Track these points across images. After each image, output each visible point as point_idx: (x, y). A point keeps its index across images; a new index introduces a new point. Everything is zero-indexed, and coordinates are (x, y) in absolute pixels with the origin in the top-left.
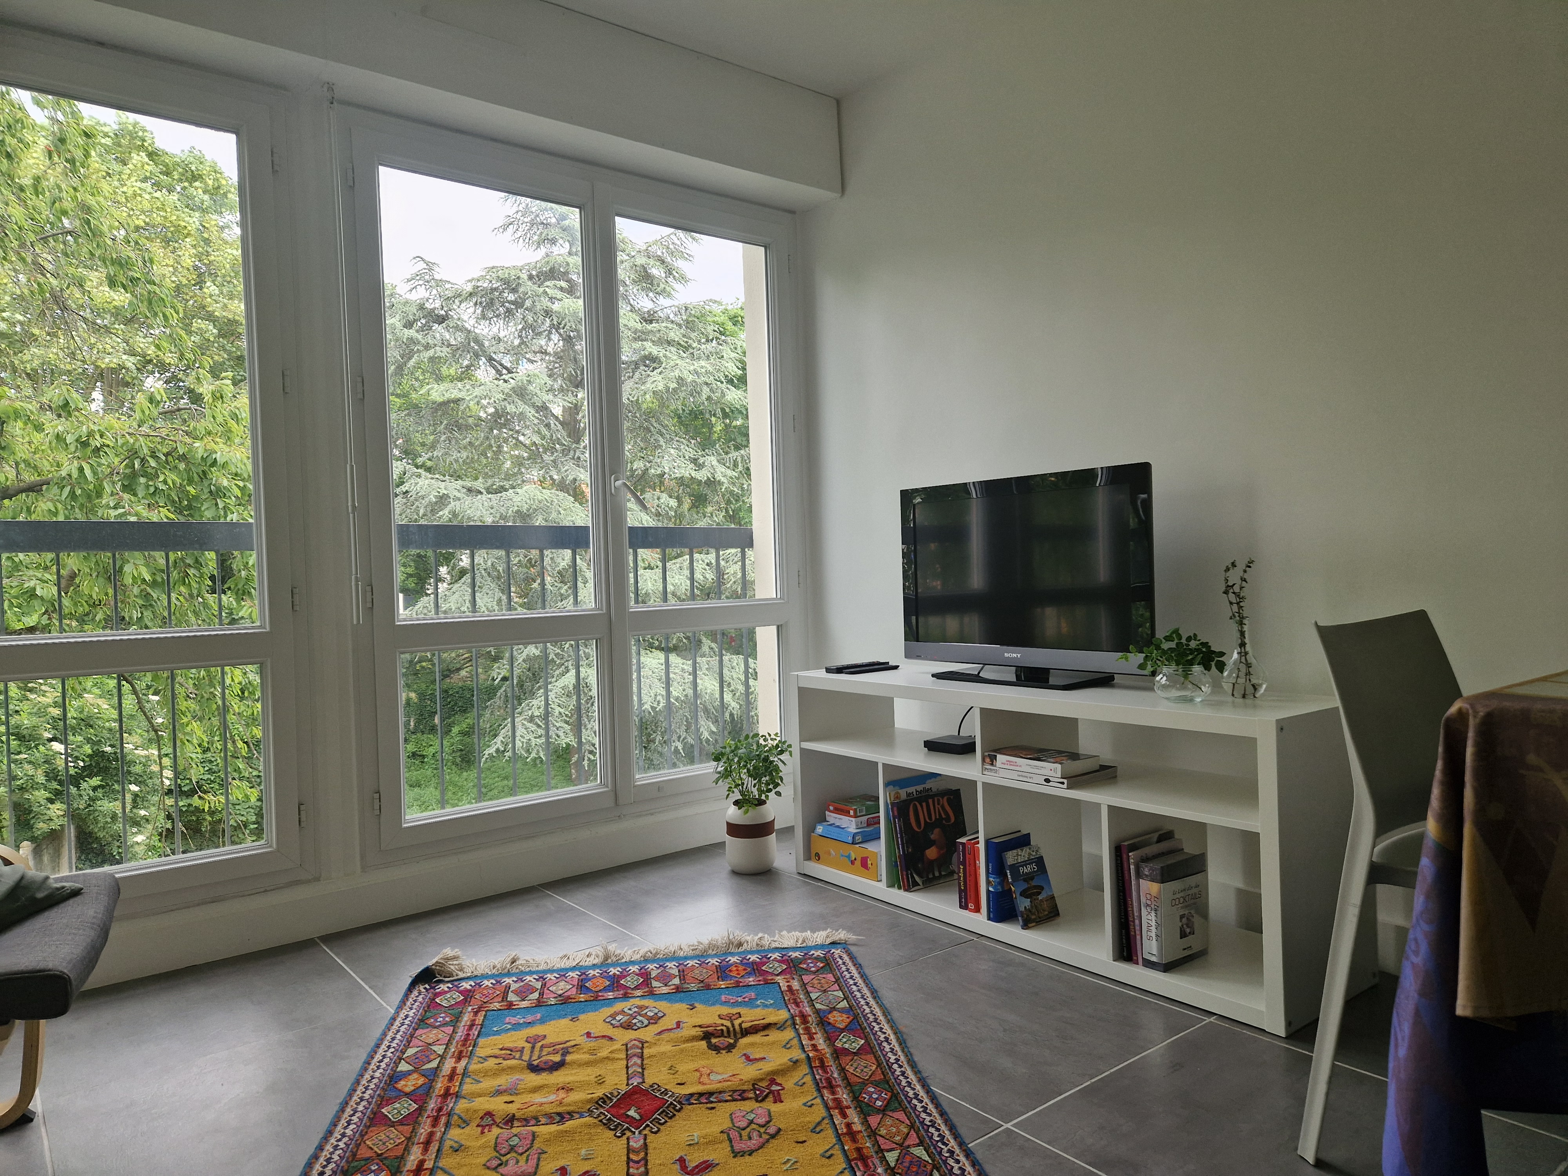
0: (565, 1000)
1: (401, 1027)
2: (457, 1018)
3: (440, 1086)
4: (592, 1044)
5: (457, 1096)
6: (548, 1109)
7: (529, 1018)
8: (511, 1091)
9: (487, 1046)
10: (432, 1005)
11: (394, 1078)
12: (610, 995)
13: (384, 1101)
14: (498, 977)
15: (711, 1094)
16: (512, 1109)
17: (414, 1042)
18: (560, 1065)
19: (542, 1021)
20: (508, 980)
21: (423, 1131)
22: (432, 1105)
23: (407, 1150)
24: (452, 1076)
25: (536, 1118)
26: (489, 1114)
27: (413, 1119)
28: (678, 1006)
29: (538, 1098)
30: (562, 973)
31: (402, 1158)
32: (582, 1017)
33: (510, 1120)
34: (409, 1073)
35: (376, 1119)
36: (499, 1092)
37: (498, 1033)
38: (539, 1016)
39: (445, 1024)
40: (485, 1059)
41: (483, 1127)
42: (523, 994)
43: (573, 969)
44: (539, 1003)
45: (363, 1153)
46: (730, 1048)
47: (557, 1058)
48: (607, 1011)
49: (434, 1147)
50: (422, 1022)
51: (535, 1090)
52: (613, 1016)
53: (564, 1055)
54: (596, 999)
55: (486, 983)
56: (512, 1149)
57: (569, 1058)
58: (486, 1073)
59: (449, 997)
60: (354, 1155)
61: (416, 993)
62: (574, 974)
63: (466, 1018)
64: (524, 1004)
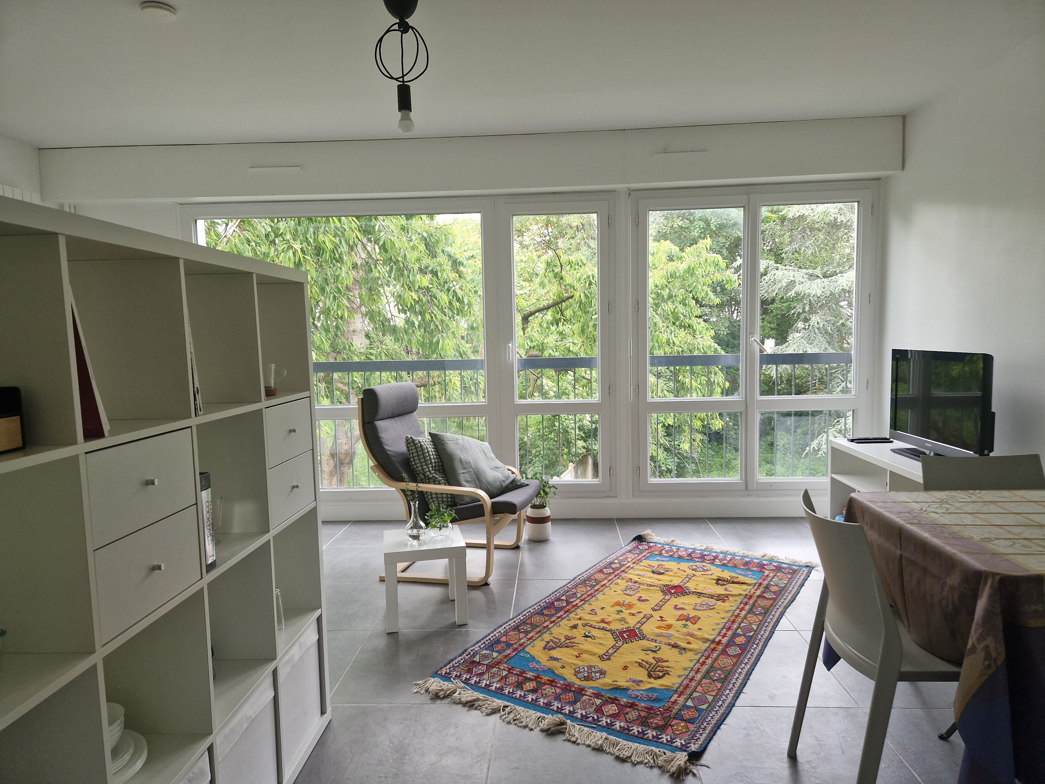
0: (680, 557)
1: (623, 551)
2: (641, 553)
3: (622, 569)
4: (678, 571)
5: (626, 572)
6: (648, 583)
7: (664, 559)
8: (642, 576)
9: (645, 563)
10: (637, 547)
11: (612, 563)
12: (697, 560)
13: (606, 568)
14: (664, 545)
15: (702, 594)
16: (638, 580)
17: (624, 556)
18: (663, 573)
19: (668, 561)
20: (666, 546)
21: (610, 578)
22: (617, 572)
23: (603, 580)
24: (627, 568)
25: (643, 584)
26: (631, 579)
27: (610, 574)
28: (718, 569)
29: (649, 580)
30: (686, 549)
31: (601, 582)
32: (682, 563)
33: (636, 582)
34: (616, 563)
35: (601, 571)
36: (638, 575)
37: (650, 560)
38: (668, 559)
39: (636, 554)
40: (641, 566)
41: (627, 581)
42: (667, 552)
43: (691, 549)
44: (671, 556)
45: (593, 577)
46: (722, 585)
47: (662, 571)
48: (691, 564)
49: (610, 582)
50: (630, 551)
51: (649, 578)
52: (692, 566)
53: (666, 571)
54: (691, 560)
55: (659, 546)
56: (631, 588)
57: (667, 573)
58: (638, 570)
59: (644, 546)
60: (590, 577)
61: (634, 542)
62: (690, 551)
63: (644, 554)
64: (667, 555)
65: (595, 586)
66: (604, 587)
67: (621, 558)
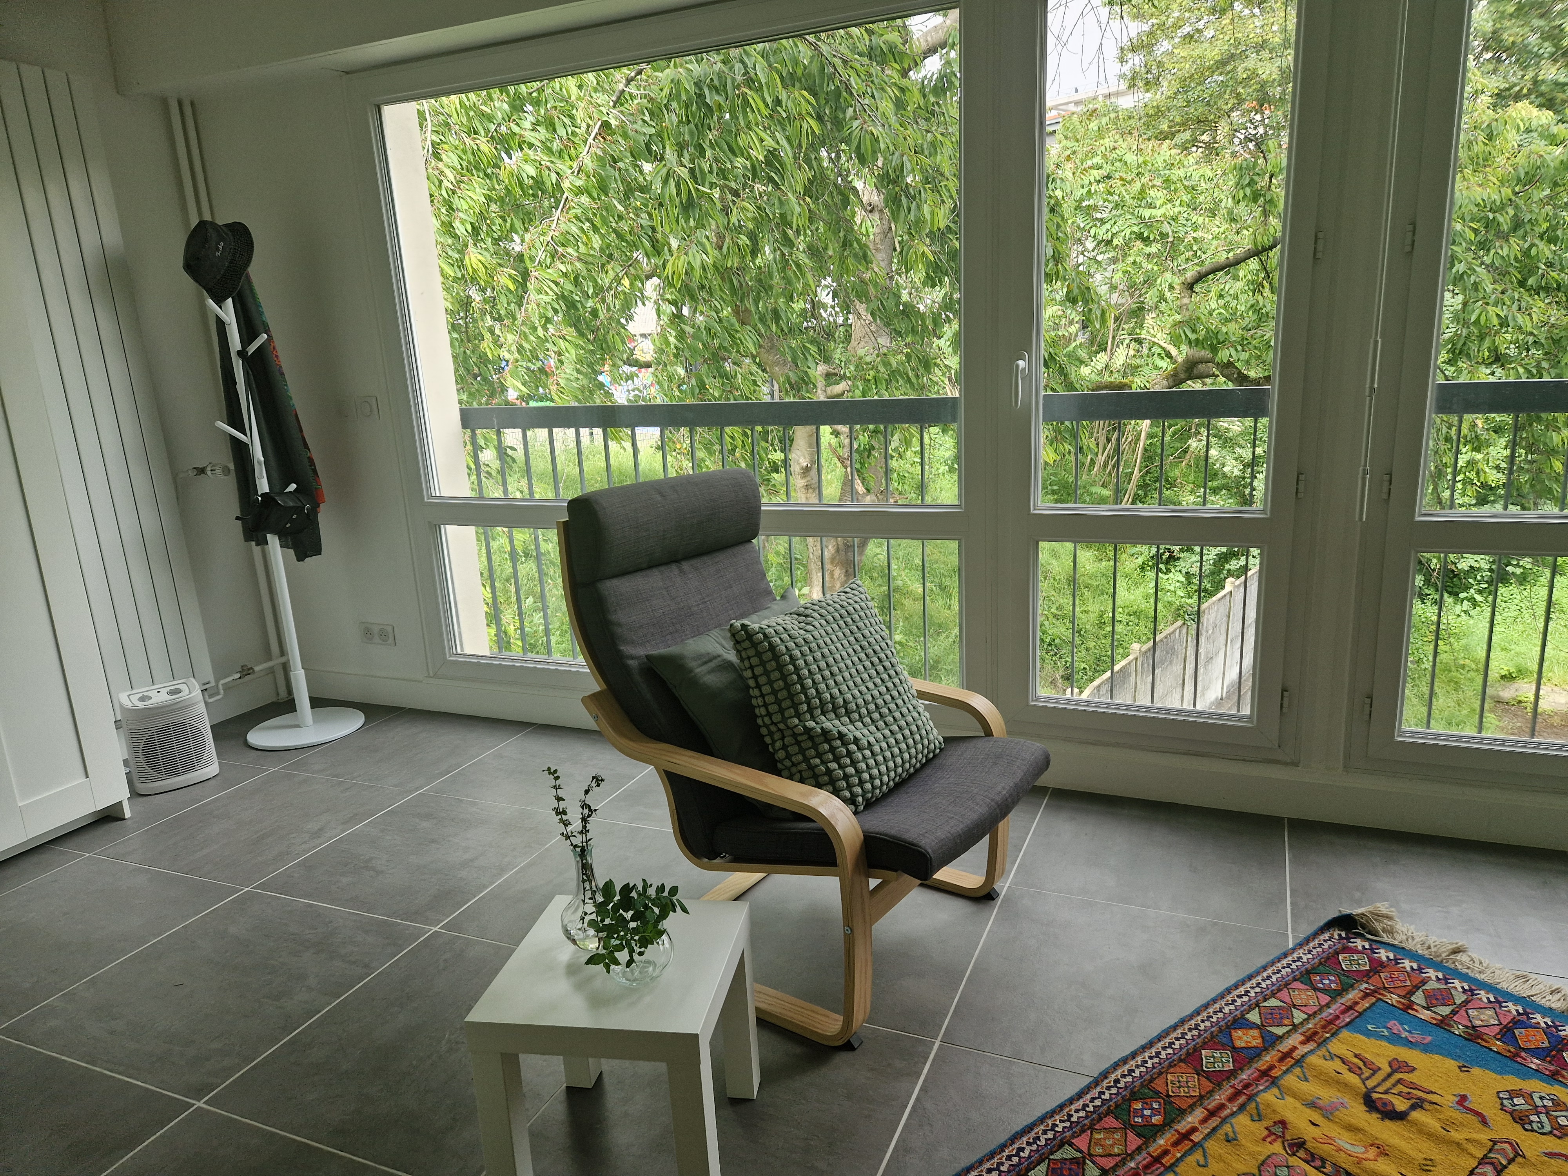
0: (1474, 1035)
1: (1284, 969)
2: (1343, 990)
3: (1268, 1058)
4: (1457, 1115)
5: (1274, 1082)
6: (1344, 1160)
7: (1415, 1036)
8: (1328, 1112)
9: (1346, 1042)
10: (1330, 961)
11: (1239, 1022)
12: (1534, 1063)
13: (1213, 1043)
14: (1424, 961)
16: (1309, 1133)
17: (1284, 994)
18: (1400, 1116)
19: (1426, 1049)
20: (1432, 973)
22: (1245, 1075)
23: (1192, 1107)
24: (1286, 1056)
25: (1322, 1161)
26: (1283, 1123)
27: (1218, 1079)
29: (1345, 1140)
30: (1500, 999)
31: (1183, 1113)
32: (1476, 1071)
33: (1298, 1145)
34: (1252, 1026)
35: (1191, 1058)
36: (1312, 1105)
37: (1368, 1034)
38: (1429, 1039)
39: (1325, 991)
40: (1332, 1056)
41: (1271, 1133)
42: (1434, 999)
43: (1518, 1000)
44: (1443, 1024)
45: (1158, 1085)
47: (1401, 1105)
48: (1512, 1082)
49: (1214, 1122)
50: (1307, 974)
51: (1351, 1128)
52: (1512, 1094)
53: (1414, 1107)
54: (1513, 1057)
55: (1407, 964)
57: (1415, 1115)
58: (1320, 1075)
59: (1354, 959)
60: (1152, 1081)
61: (1326, 936)
62: (1514, 1008)
63: (1352, 995)
64: (1425, 1015)
65: (1158, 1130)
66: (1187, 1145)
67: (1273, 1002)
